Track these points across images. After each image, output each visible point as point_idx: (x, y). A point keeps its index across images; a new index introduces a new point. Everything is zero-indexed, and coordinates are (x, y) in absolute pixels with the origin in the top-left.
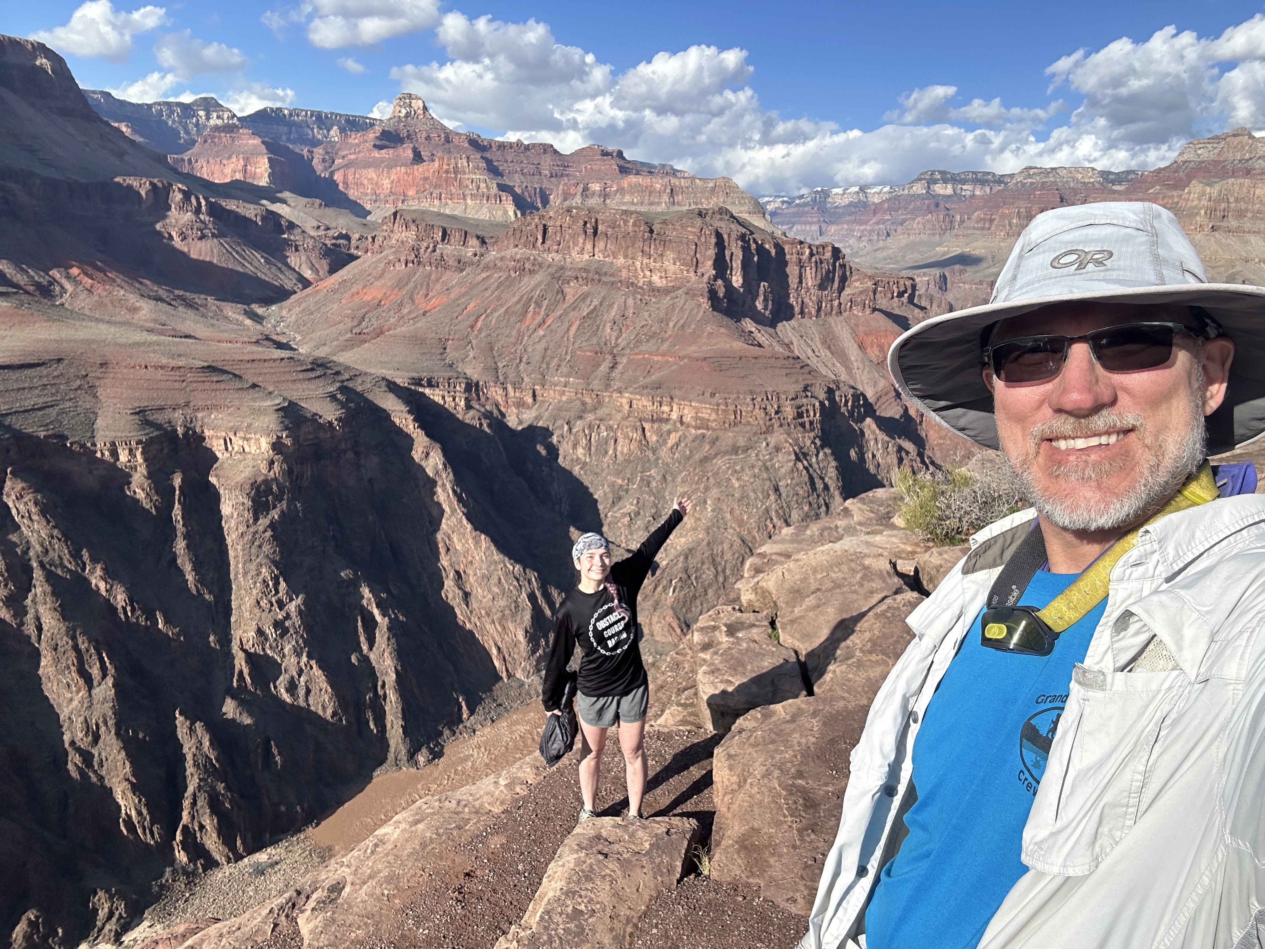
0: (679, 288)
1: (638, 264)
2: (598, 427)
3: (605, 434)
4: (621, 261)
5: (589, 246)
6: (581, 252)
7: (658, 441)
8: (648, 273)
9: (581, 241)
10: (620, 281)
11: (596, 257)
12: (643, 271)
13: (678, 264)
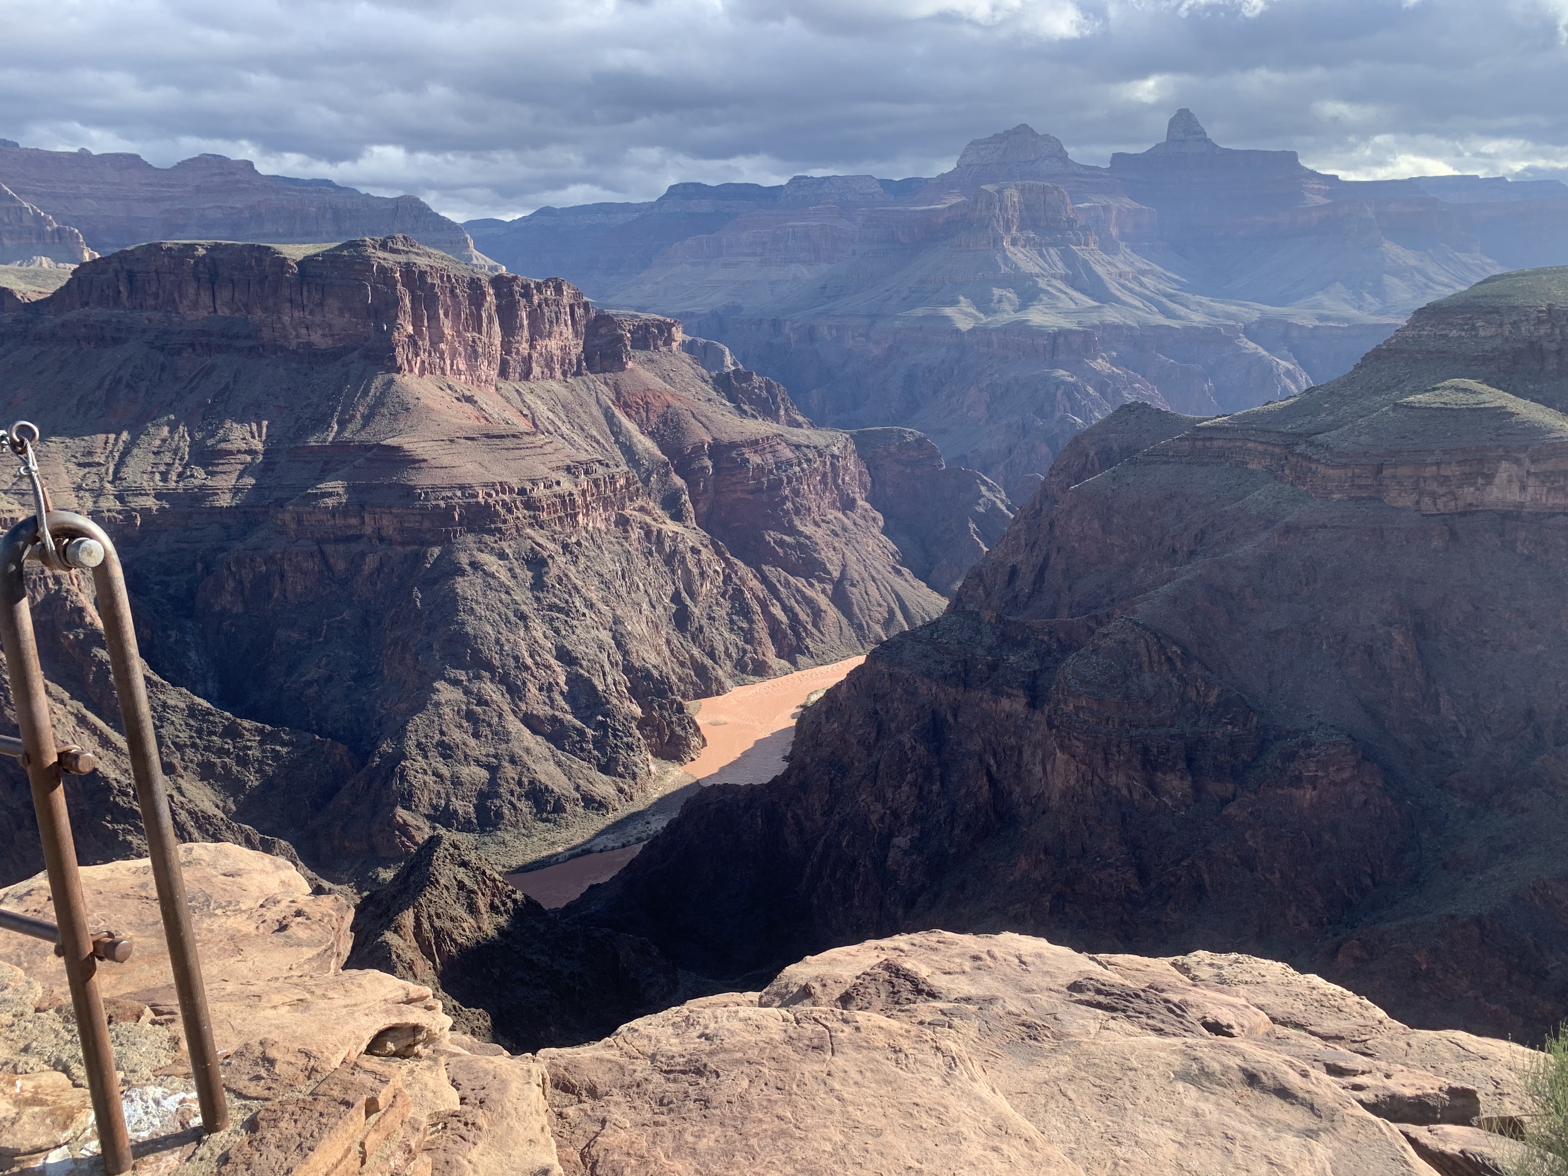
0: (354, 350)
1: (286, 319)
2: (252, 560)
3: (264, 568)
4: (259, 314)
5: (205, 298)
6: (195, 305)
7: (347, 570)
8: (304, 331)
9: (191, 291)
10: (263, 346)
11: (220, 313)
12: (295, 329)
13: (347, 316)
